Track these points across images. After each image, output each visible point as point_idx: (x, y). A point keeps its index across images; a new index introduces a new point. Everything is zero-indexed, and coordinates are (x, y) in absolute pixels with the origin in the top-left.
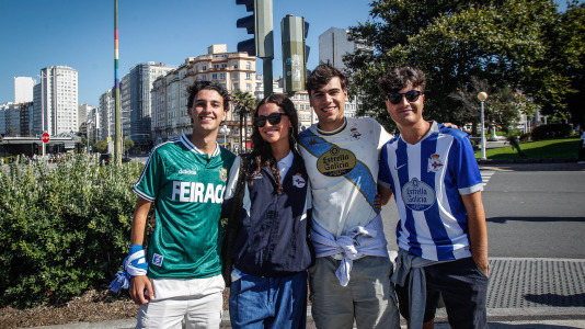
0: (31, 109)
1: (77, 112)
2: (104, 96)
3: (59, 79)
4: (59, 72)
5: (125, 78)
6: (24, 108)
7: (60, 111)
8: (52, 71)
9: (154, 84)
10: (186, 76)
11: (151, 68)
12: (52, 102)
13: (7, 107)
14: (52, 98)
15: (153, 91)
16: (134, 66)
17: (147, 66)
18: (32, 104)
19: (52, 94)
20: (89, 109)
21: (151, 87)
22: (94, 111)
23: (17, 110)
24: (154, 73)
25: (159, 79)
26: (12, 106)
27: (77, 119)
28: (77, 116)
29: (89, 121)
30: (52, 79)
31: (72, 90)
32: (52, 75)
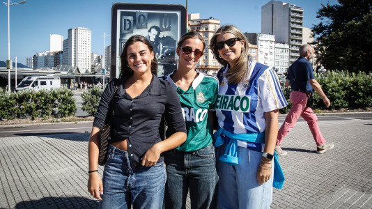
0: (61, 55)
1: (90, 58)
2: (108, 48)
3: (79, 36)
4: (79, 31)
6: (57, 55)
7: (79, 57)
8: (75, 31)
12: (75, 51)
13: (46, 54)
14: (75, 48)
18: (62, 52)
19: (75, 46)
20: (96, 56)
22: (99, 57)
23: (52, 57)
26: (49, 54)
27: (90, 63)
28: (90, 60)
29: (97, 64)
30: (75, 36)
31: (88, 43)
32: (75, 33)
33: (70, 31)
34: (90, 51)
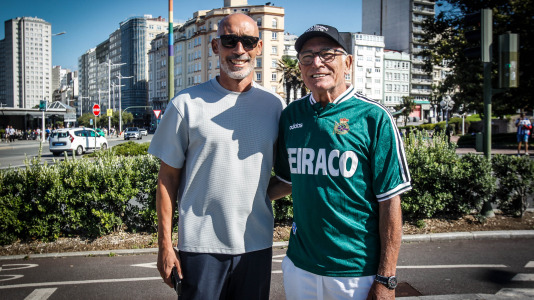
1: (50, 76)
2: (84, 58)
3: (28, 34)
4: (28, 25)
5: (114, 35)
7: (29, 74)
8: (19, 24)
9: (152, 44)
10: (196, 35)
11: (148, 23)
12: (20, 63)
14: (20, 58)
15: (150, 52)
16: (125, 20)
17: (143, 20)
19: (20, 53)
20: (63, 73)
21: (148, 47)
22: (69, 75)
24: (153, 29)
25: (159, 37)
27: (50, 85)
28: (50, 81)
29: (64, 88)
30: (19, 34)
31: (44, 48)
32: (19, 29)
33: (8, 24)
34: (50, 62)
